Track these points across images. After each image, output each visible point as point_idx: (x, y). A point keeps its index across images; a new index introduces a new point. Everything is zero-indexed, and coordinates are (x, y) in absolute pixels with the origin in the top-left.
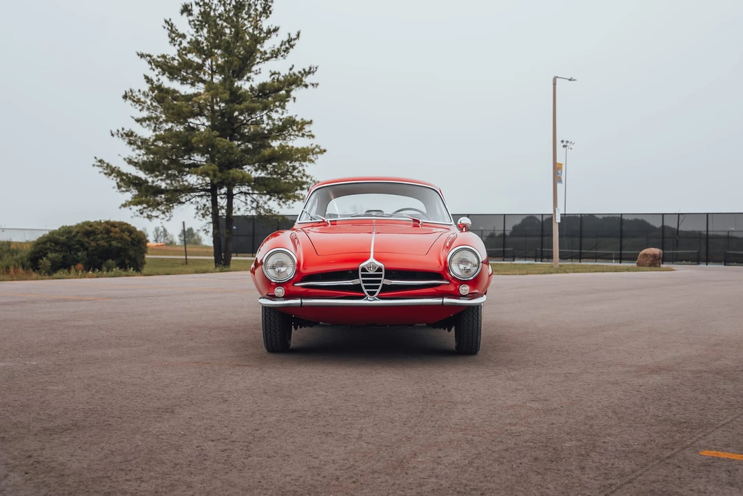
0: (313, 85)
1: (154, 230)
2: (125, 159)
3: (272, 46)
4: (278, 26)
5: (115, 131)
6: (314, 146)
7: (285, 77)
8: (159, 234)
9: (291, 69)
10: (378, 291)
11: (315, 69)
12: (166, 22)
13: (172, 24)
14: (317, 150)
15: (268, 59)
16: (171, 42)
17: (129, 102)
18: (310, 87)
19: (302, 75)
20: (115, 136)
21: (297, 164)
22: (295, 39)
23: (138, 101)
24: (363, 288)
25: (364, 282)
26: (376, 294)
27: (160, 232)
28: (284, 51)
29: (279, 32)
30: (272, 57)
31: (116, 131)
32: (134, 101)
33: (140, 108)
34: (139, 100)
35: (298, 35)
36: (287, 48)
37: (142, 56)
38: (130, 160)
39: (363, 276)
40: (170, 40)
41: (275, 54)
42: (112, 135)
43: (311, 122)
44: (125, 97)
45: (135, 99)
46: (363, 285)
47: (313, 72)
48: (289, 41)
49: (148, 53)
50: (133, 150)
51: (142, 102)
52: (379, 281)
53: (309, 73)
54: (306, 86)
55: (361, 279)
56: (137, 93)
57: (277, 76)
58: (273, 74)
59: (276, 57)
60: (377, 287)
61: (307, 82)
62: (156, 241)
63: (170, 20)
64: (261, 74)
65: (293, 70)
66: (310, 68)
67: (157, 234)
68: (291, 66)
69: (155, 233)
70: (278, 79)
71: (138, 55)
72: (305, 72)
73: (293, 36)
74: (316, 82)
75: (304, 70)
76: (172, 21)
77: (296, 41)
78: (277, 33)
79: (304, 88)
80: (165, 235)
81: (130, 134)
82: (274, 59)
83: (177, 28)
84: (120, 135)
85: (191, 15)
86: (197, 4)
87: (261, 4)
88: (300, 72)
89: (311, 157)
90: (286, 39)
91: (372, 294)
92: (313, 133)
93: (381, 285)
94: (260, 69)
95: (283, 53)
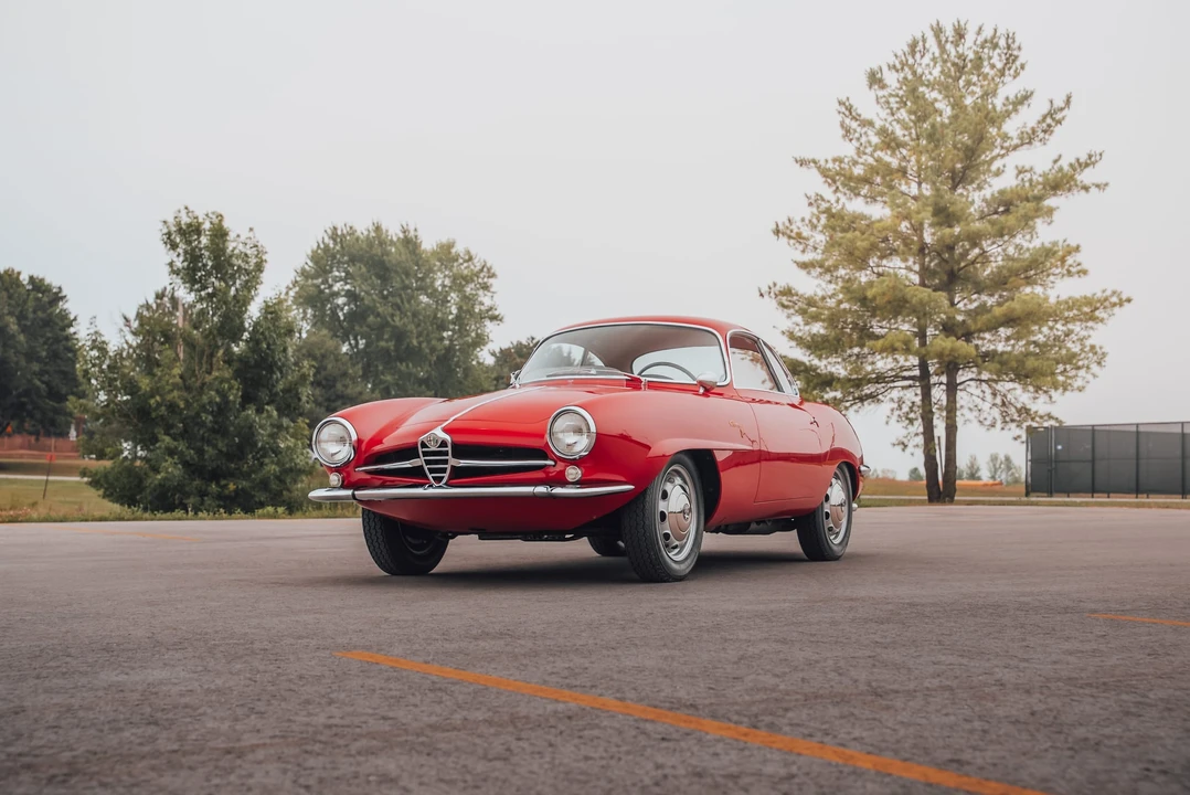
0: (1098, 186)
1: (988, 459)
2: (783, 333)
3: (1020, 125)
4: (1030, 88)
5: (765, 289)
6: (1108, 293)
7: (1044, 175)
8: (998, 466)
9: (1055, 162)
10: (446, 475)
11: (1098, 158)
12: (841, 103)
13: (851, 107)
14: (1114, 299)
15: (1015, 148)
16: (844, 136)
17: (784, 240)
18: (1093, 190)
19: (1075, 170)
20: (766, 296)
21: (1076, 327)
22: (1062, 109)
23: (799, 237)
24: (427, 472)
25: (427, 462)
26: (444, 481)
27: (999, 462)
28: (1045, 131)
29: (1033, 101)
30: (1022, 145)
31: (767, 289)
32: (790, 237)
33: (801, 247)
34: (799, 235)
35: (1068, 101)
36: (1049, 126)
37: (802, 162)
38: (792, 333)
39: (425, 454)
40: (844, 132)
41: (1028, 138)
42: (761, 295)
43: (1077, 249)
44: (777, 232)
45: (793, 235)
46: (426, 468)
47: (1094, 164)
48: (1050, 114)
49: (811, 158)
50: (788, 317)
51: (804, 238)
52: (446, 462)
53: (1087, 165)
54: (1086, 189)
55: (423, 458)
56: (799, 224)
57: (1028, 175)
58: (1020, 172)
59: (1030, 143)
60: (444, 470)
61: (1087, 182)
62: (993, 477)
63: (848, 99)
64: (1003, 175)
65: (1059, 163)
66: (1090, 157)
67: (994, 465)
68: (1056, 157)
69: (991, 464)
70: (1031, 180)
71: (797, 161)
72: (1080, 165)
73: (1059, 103)
74: (1104, 182)
75: (1078, 160)
76: (851, 102)
77: (1065, 112)
78: (1030, 101)
79: (1083, 192)
80: (1009, 468)
81: (788, 292)
82: (1025, 147)
83: (859, 111)
84: (772, 294)
85: (883, 87)
86: (893, 67)
87: (1000, 55)
88: (1071, 165)
89: (1100, 314)
90: (1045, 109)
91: (438, 480)
92: (1085, 266)
93: (448, 467)
94: (1004, 166)
95: (1041, 135)
